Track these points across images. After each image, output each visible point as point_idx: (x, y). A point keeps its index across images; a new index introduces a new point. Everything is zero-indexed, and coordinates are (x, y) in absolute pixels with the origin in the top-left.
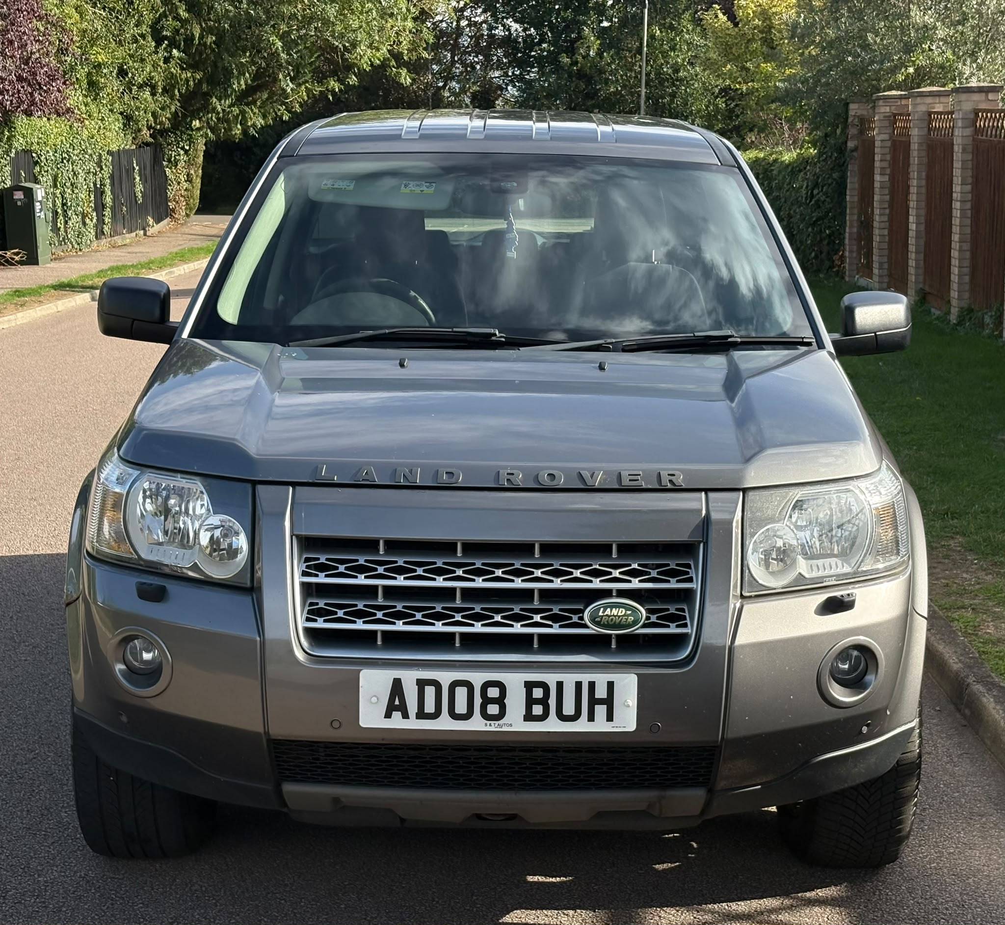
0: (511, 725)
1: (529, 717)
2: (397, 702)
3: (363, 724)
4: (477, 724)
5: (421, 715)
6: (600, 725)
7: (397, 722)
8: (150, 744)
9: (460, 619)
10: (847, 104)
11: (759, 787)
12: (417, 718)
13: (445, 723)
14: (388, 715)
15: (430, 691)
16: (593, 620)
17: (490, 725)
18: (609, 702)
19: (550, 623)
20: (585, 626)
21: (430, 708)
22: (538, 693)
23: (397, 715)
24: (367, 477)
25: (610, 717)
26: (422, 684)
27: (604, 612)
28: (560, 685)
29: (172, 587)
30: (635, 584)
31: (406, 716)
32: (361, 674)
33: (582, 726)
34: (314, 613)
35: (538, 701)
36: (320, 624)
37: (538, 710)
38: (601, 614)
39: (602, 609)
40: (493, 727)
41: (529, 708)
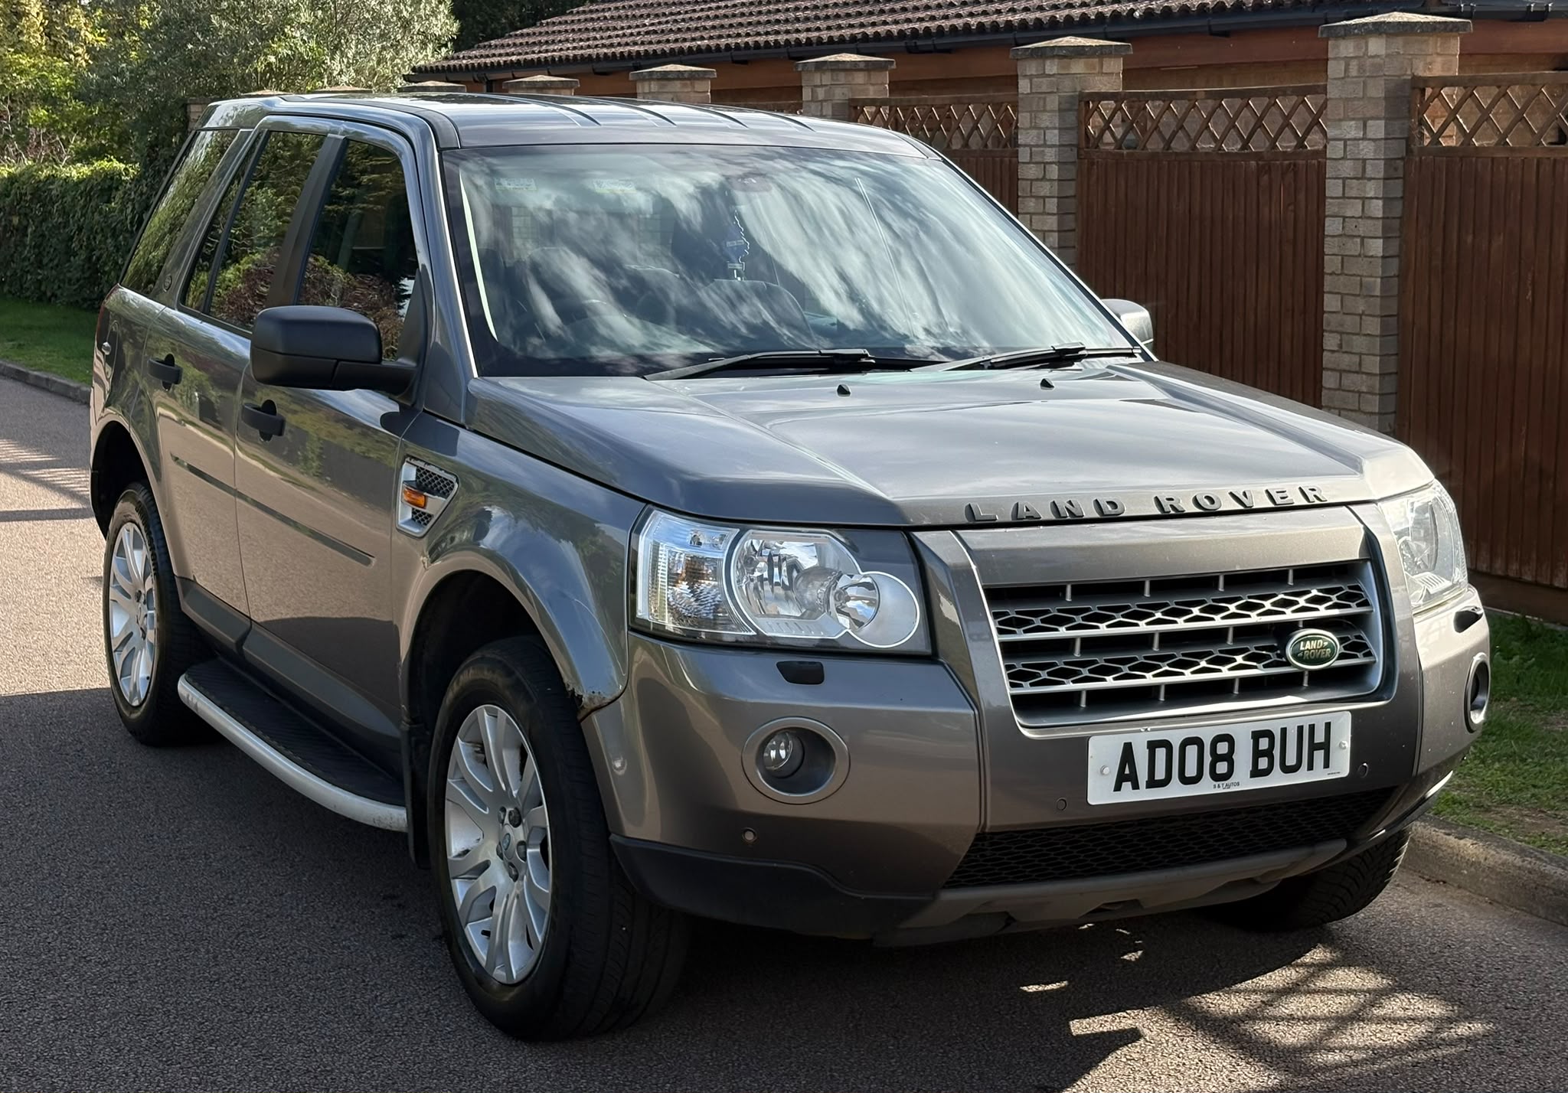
0: (1238, 784)
1: (1256, 773)
2: (1127, 771)
3: (1093, 800)
4: (1207, 787)
5: (1152, 783)
6: (1320, 775)
7: (1128, 795)
8: (775, 865)
9: (1167, 668)
10: (185, 106)
11: (1384, 831)
12: (1147, 787)
13: (1176, 790)
14: (1118, 788)
15: (1161, 753)
16: (1295, 656)
17: (1219, 786)
18: (1326, 746)
19: (1255, 664)
20: (1288, 664)
21: (1160, 774)
22: (1264, 744)
23: (1127, 786)
24: (1028, 513)
25: (1327, 765)
26: (1153, 746)
27: (1304, 646)
28: (1284, 731)
29: (829, 665)
30: (1322, 611)
31: (1136, 786)
32: (1092, 743)
33: (1302, 777)
34: (1016, 677)
35: (1263, 753)
36: (1027, 689)
37: (1263, 763)
38: (1302, 648)
39: (1302, 643)
40: (1221, 788)
41: (1255, 763)
